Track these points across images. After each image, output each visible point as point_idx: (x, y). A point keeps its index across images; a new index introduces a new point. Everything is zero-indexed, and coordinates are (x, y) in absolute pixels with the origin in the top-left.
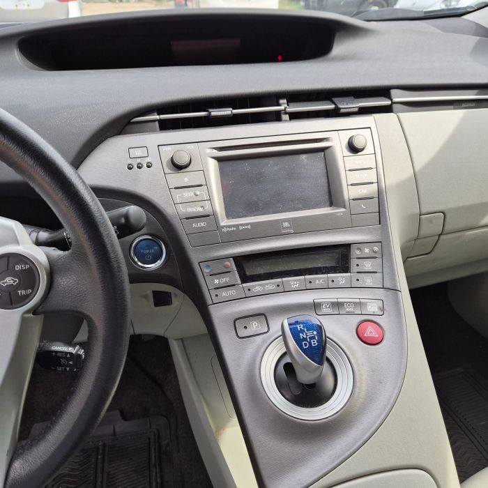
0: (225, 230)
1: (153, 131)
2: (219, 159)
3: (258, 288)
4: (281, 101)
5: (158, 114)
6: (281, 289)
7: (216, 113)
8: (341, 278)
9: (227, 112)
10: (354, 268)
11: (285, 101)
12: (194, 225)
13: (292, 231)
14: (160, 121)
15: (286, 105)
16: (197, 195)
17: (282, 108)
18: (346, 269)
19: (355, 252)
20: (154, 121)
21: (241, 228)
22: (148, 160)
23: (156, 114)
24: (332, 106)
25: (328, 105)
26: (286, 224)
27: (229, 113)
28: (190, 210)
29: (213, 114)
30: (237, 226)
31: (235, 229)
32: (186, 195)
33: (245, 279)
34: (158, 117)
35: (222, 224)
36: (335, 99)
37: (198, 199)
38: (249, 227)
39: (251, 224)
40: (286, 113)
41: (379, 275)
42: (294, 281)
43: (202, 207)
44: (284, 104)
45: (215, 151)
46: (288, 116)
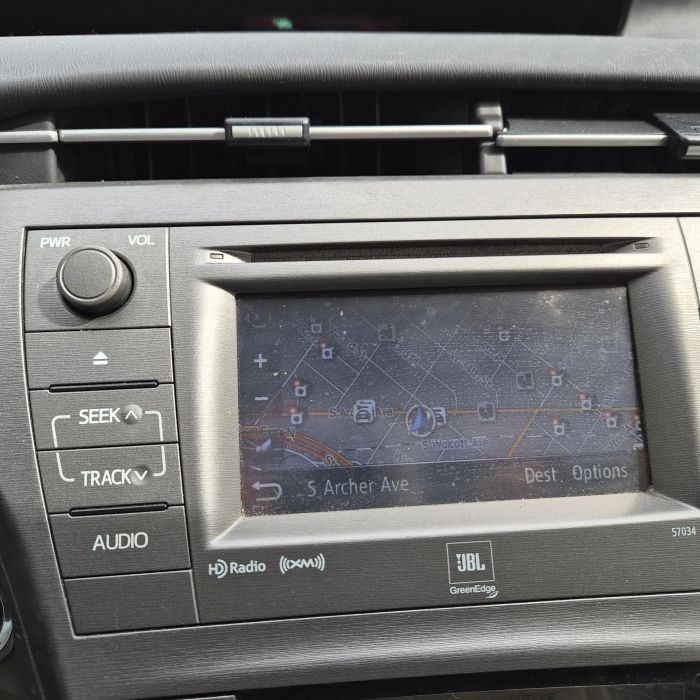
0: (219, 569)
1: (39, 178)
2: (244, 291)
4: (484, 111)
5: (58, 127)
7: (246, 129)
9: (291, 128)
11: (498, 110)
12: (99, 542)
13: (492, 591)
14: (60, 147)
15: (500, 124)
16: (130, 421)
17: (486, 129)
20: (41, 146)
21: (285, 565)
23: (50, 124)
24: (658, 137)
25: (644, 131)
26: (470, 562)
28: (92, 477)
29: (238, 131)
30: (270, 555)
31: (261, 567)
32: (89, 417)
34: (52, 135)
35: (216, 542)
36: (666, 118)
37: (132, 434)
38: (320, 563)
39: (330, 550)
40: (497, 149)
43: (141, 469)
44: (494, 117)
45: (229, 259)
46: (502, 158)
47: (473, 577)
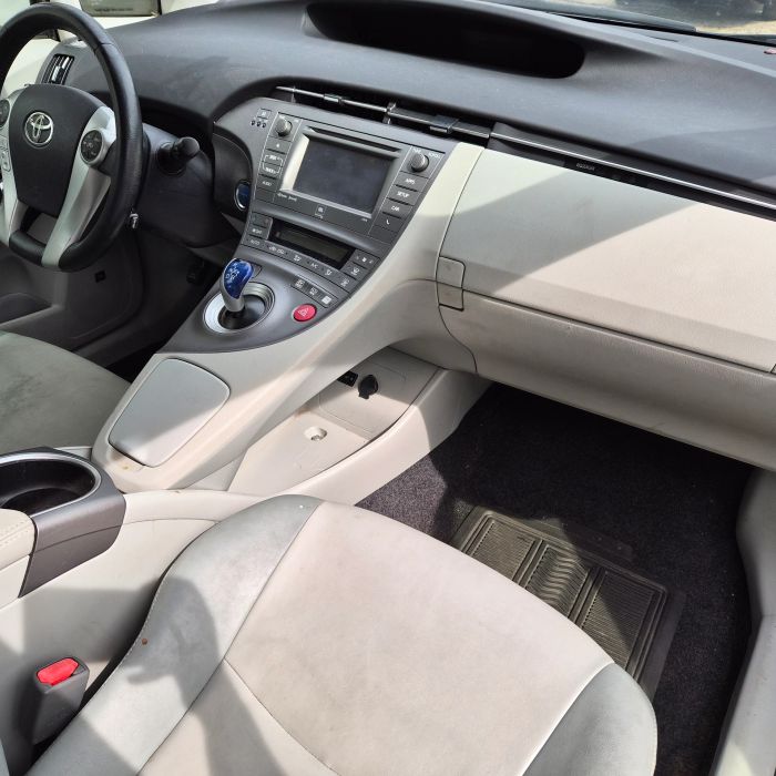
0: (279, 195)
1: (289, 100)
3: (273, 249)
6: (287, 257)
8: (329, 271)
10: (345, 268)
11: (394, 105)
13: (321, 218)
14: (295, 94)
15: (391, 109)
16: (277, 160)
18: (338, 266)
19: (356, 257)
20: (291, 92)
21: (290, 198)
22: (266, 121)
26: (321, 210)
27: (337, 100)
28: (267, 169)
31: (286, 197)
33: (271, 239)
35: (283, 189)
37: (276, 163)
38: (296, 199)
40: (389, 117)
41: (356, 282)
42: (298, 257)
43: (275, 170)
45: (310, 130)
46: (390, 120)
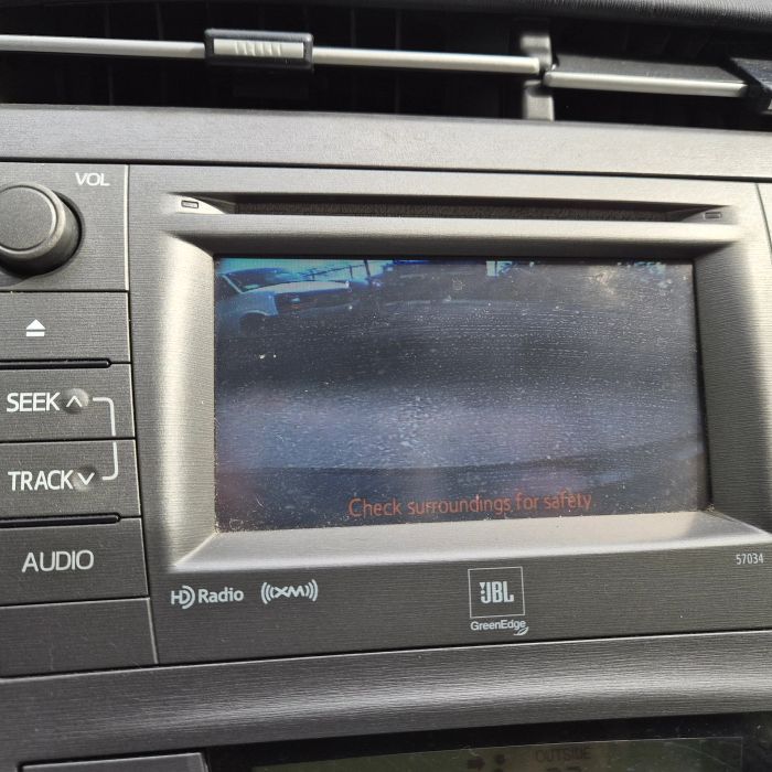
0: (184, 598)
2: (218, 247)
4: (529, 41)
9: (289, 46)
11: (546, 42)
12: (30, 562)
13: (521, 628)
15: (548, 59)
17: (532, 63)
21: (267, 593)
25: (719, 78)
26: (496, 592)
29: (220, 45)
30: (249, 581)
31: (237, 596)
35: (181, 564)
36: (746, 64)
37: (75, 426)
38: (312, 591)
39: (324, 576)
40: (544, 90)
44: (541, 50)
45: (205, 209)
46: (550, 101)
47: (499, 609)
